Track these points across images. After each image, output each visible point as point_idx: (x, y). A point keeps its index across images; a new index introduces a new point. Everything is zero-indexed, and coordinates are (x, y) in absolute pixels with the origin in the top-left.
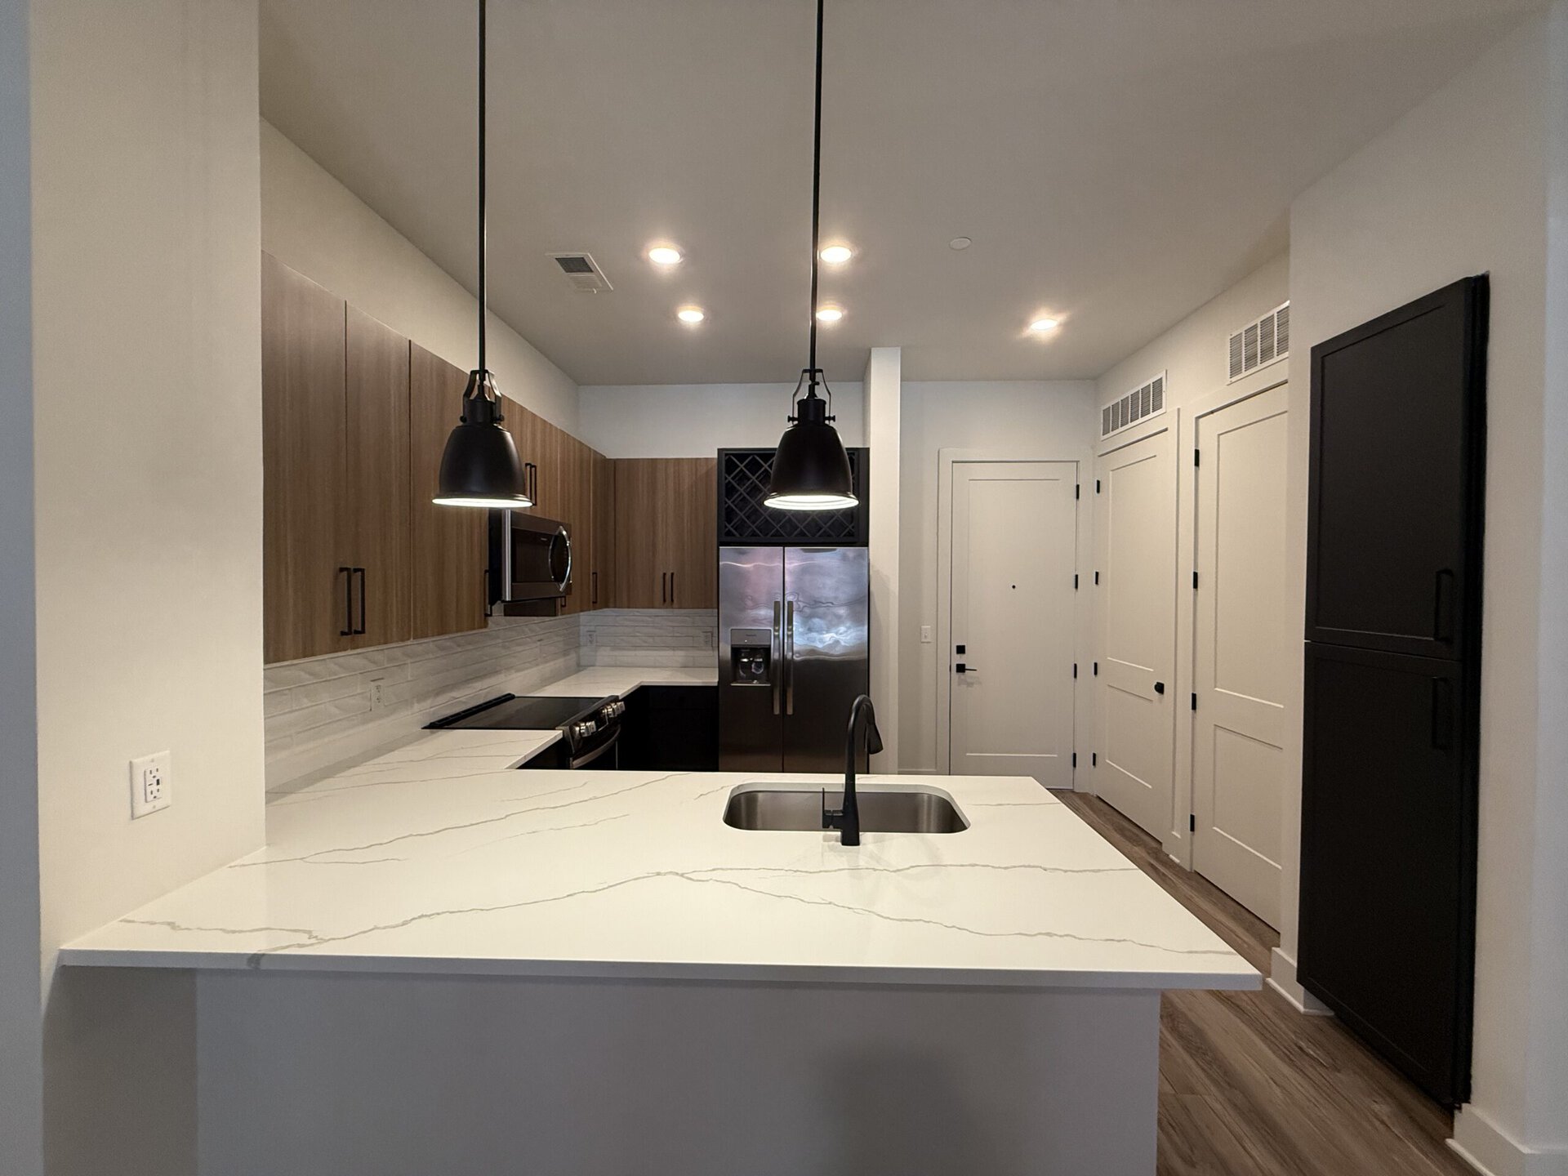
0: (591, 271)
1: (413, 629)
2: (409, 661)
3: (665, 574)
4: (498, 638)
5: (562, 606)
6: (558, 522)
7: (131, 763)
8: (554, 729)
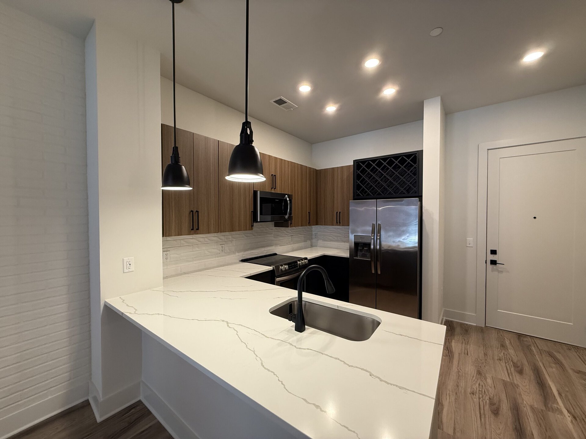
0: (287, 103)
1: (219, 229)
2: (234, 240)
3: (337, 212)
4: (272, 234)
5: (291, 224)
6: (285, 194)
7: (123, 259)
8: (271, 266)
